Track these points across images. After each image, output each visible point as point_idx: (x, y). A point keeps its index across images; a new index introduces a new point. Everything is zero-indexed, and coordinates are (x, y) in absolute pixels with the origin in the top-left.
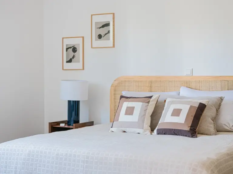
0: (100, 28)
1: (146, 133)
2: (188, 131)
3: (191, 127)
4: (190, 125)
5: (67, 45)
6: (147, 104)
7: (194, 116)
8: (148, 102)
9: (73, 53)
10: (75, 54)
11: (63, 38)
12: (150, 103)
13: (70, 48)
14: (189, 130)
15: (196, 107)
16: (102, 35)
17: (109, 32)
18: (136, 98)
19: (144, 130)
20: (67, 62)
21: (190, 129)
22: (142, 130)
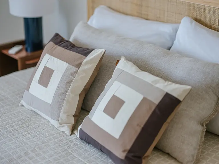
1: (62, 129)
2: (122, 160)
3: (130, 151)
4: (128, 147)
6: (76, 69)
7: (142, 126)
8: (79, 66)
12: (81, 68)
14: (123, 158)
15: (153, 103)
19: (60, 124)
21: (126, 157)
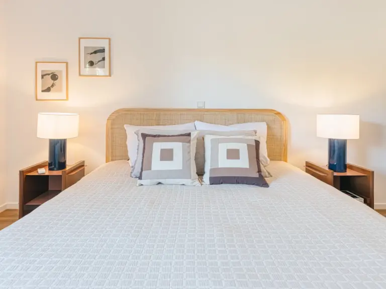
0: (92, 53)
1: (194, 184)
5: (42, 71)
6: (188, 144)
8: (189, 142)
9: (53, 81)
10: (55, 81)
11: (36, 63)
12: (191, 142)
13: (49, 74)
14: (258, 177)
16: (94, 62)
17: (104, 59)
18: (169, 136)
19: (193, 180)
20: (43, 91)
22: (189, 180)
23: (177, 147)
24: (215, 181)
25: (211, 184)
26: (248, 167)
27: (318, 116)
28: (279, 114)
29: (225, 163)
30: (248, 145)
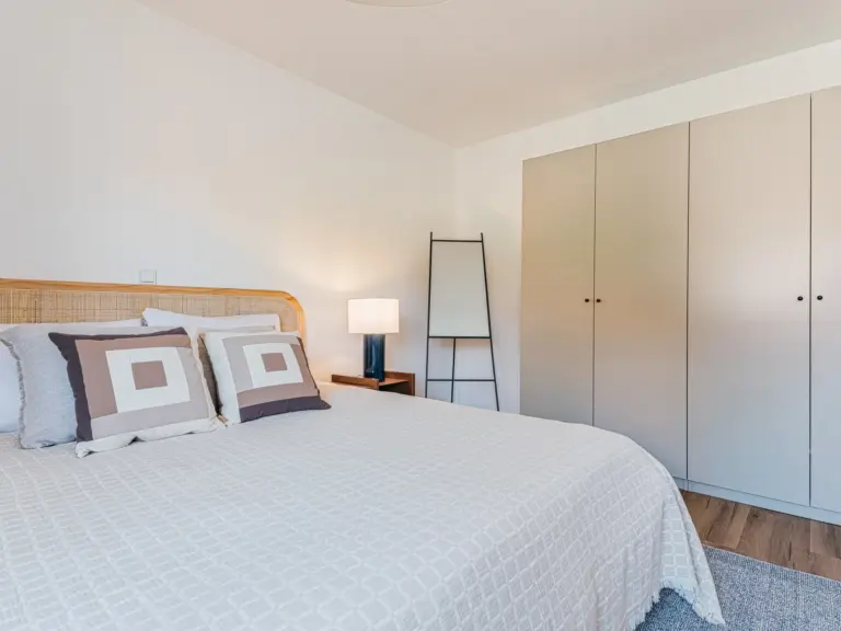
1: (214, 427)
6: (188, 350)
8: (188, 345)
12: (193, 346)
19: (211, 419)
22: (206, 420)
23: (168, 356)
24: (249, 414)
25: (244, 420)
26: (302, 381)
27: (350, 302)
28: (292, 299)
29: (263, 380)
30: (292, 346)
